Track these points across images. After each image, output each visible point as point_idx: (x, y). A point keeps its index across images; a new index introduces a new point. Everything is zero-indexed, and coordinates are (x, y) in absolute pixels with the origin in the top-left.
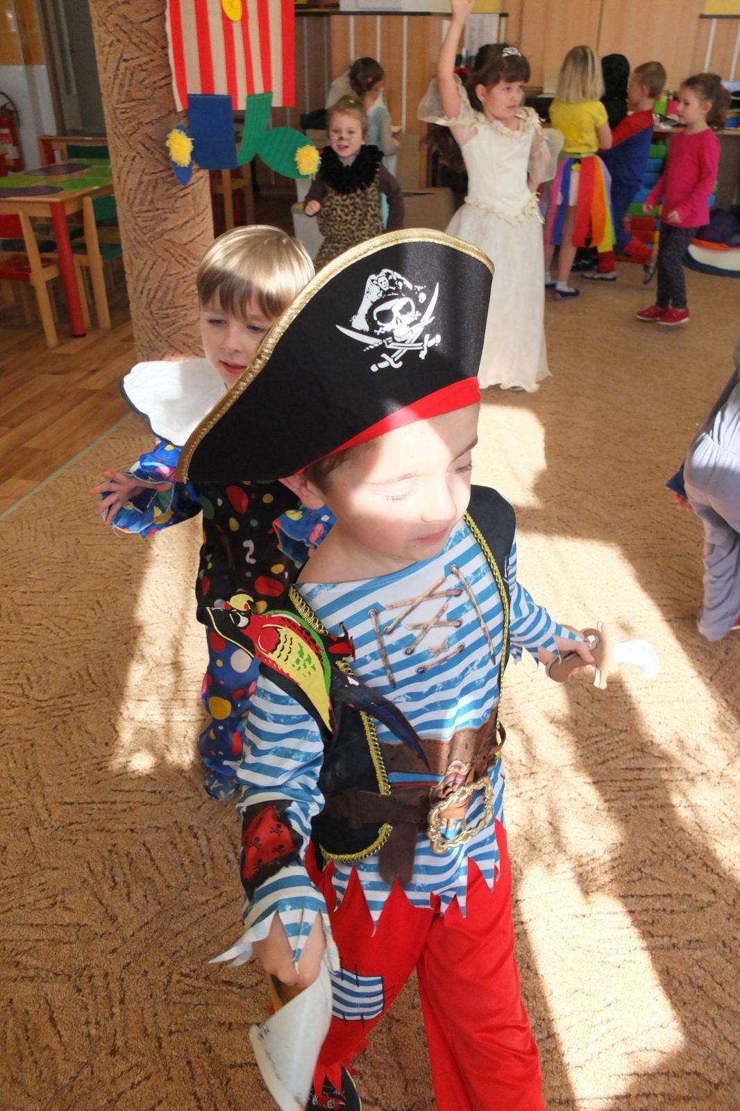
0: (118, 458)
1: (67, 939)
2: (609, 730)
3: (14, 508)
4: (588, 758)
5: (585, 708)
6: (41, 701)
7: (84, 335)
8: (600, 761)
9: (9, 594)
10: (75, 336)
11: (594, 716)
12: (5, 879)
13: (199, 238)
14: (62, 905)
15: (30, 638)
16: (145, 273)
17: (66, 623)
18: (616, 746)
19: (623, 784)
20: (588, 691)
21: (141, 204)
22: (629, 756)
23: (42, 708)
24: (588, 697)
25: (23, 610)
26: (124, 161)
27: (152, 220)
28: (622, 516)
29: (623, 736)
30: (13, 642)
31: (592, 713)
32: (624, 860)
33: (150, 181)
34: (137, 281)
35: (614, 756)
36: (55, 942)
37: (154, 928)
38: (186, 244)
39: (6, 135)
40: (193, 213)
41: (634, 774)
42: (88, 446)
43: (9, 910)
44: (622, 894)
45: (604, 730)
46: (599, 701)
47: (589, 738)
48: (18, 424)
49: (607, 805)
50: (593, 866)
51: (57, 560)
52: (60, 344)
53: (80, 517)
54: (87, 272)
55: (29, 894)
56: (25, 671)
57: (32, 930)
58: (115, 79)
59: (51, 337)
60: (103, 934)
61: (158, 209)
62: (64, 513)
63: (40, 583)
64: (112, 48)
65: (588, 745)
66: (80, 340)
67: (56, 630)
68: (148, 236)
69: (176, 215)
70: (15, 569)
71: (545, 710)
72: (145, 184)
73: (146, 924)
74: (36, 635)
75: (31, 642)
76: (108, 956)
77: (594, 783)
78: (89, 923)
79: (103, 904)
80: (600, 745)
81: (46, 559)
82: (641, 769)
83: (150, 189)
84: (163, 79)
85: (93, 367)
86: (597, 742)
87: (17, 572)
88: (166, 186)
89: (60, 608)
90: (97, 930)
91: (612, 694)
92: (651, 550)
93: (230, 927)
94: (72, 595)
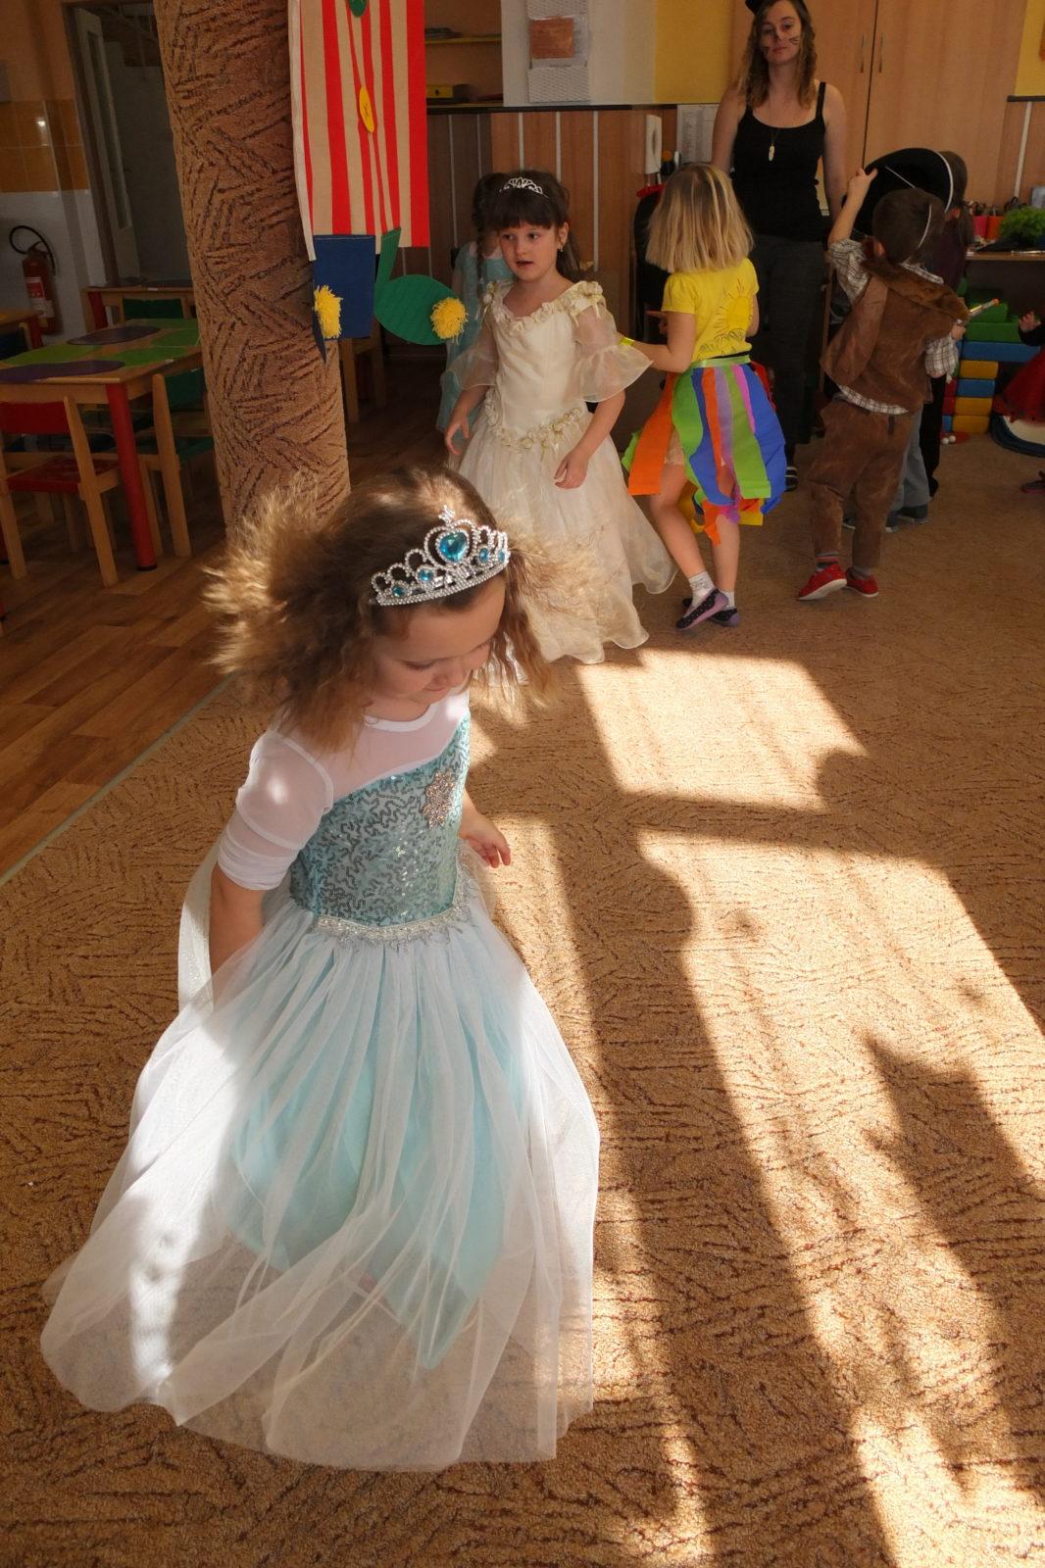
0: (211, 749)
1: (171, 1517)
2: (966, 1160)
3: (65, 827)
4: (938, 1204)
5: (926, 1124)
6: (115, 1127)
7: (154, 567)
8: (956, 1208)
9: (64, 960)
10: (142, 569)
11: (942, 1137)
12: (73, 1418)
13: (325, 434)
14: (160, 1460)
15: (95, 1027)
16: (248, 486)
17: (148, 1003)
18: (978, 1184)
19: (996, 1246)
20: (927, 1096)
21: (244, 388)
22: (1000, 1199)
23: (118, 1138)
24: (928, 1106)
25: (84, 984)
26: (219, 329)
27: (258, 411)
28: (951, 822)
29: (988, 1168)
30: (71, 1034)
31: (937, 1132)
32: (1011, 1372)
33: (255, 356)
34: (237, 497)
35: (977, 1200)
36: (153, 1524)
37: (303, 1496)
38: (306, 444)
39: (37, 286)
40: (317, 399)
41: (1010, 1231)
42: (168, 732)
43: (80, 1470)
44: (1015, 1430)
45: (958, 1160)
46: (946, 1111)
47: (937, 1172)
48: (66, 700)
49: (975, 1280)
50: (965, 1383)
51: (130, 906)
52: (121, 581)
53: (160, 840)
54: (158, 477)
55: (110, 1443)
56: (88, 1081)
57: (116, 1502)
58: (206, 217)
59: (108, 570)
60: (224, 1508)
61: (267, 396)
62: (138, 833)
63: (106, 942)
64: (202, 175)
65: (936, 1184)
66: (149, 575)
67: (134, 1014)
68: (253, 433)
69: (292, 403)
70: (70, 921)
71: (867, 1128)
72: (249, 360)
73: (289, 1489)
74: (104, 1023)
75: (98, 1034)
76: (235, 1546)
77: (952, 1245)
78: (202, 1490)
79: (221, 1457)
80: (954, 1183)
81: (115, 905)
82: (1020, 1221)
83: (256, 368)
84: (274, 214)
85: (168, 614)
86: (949, 1179)
87: (73, 925)
88: (279, 363)
89: (139, 980)
90: (215, 1501)
91: (964, 1101)
92: (999, 873)
93: (418, 1493)
94: (155, 960)
